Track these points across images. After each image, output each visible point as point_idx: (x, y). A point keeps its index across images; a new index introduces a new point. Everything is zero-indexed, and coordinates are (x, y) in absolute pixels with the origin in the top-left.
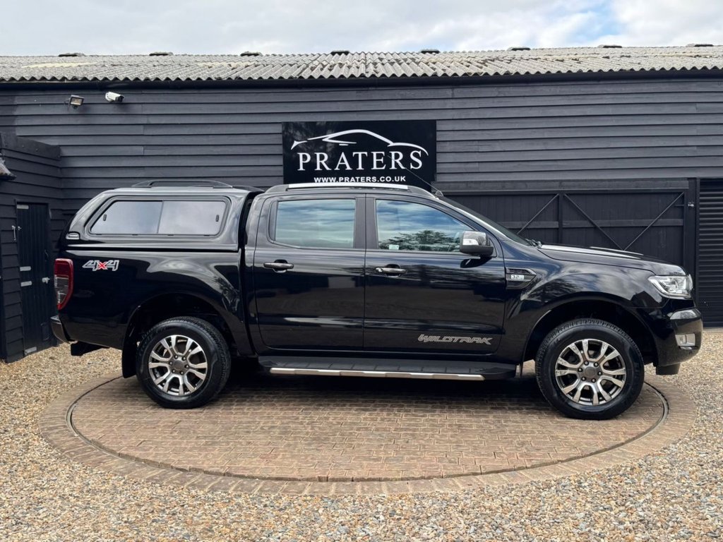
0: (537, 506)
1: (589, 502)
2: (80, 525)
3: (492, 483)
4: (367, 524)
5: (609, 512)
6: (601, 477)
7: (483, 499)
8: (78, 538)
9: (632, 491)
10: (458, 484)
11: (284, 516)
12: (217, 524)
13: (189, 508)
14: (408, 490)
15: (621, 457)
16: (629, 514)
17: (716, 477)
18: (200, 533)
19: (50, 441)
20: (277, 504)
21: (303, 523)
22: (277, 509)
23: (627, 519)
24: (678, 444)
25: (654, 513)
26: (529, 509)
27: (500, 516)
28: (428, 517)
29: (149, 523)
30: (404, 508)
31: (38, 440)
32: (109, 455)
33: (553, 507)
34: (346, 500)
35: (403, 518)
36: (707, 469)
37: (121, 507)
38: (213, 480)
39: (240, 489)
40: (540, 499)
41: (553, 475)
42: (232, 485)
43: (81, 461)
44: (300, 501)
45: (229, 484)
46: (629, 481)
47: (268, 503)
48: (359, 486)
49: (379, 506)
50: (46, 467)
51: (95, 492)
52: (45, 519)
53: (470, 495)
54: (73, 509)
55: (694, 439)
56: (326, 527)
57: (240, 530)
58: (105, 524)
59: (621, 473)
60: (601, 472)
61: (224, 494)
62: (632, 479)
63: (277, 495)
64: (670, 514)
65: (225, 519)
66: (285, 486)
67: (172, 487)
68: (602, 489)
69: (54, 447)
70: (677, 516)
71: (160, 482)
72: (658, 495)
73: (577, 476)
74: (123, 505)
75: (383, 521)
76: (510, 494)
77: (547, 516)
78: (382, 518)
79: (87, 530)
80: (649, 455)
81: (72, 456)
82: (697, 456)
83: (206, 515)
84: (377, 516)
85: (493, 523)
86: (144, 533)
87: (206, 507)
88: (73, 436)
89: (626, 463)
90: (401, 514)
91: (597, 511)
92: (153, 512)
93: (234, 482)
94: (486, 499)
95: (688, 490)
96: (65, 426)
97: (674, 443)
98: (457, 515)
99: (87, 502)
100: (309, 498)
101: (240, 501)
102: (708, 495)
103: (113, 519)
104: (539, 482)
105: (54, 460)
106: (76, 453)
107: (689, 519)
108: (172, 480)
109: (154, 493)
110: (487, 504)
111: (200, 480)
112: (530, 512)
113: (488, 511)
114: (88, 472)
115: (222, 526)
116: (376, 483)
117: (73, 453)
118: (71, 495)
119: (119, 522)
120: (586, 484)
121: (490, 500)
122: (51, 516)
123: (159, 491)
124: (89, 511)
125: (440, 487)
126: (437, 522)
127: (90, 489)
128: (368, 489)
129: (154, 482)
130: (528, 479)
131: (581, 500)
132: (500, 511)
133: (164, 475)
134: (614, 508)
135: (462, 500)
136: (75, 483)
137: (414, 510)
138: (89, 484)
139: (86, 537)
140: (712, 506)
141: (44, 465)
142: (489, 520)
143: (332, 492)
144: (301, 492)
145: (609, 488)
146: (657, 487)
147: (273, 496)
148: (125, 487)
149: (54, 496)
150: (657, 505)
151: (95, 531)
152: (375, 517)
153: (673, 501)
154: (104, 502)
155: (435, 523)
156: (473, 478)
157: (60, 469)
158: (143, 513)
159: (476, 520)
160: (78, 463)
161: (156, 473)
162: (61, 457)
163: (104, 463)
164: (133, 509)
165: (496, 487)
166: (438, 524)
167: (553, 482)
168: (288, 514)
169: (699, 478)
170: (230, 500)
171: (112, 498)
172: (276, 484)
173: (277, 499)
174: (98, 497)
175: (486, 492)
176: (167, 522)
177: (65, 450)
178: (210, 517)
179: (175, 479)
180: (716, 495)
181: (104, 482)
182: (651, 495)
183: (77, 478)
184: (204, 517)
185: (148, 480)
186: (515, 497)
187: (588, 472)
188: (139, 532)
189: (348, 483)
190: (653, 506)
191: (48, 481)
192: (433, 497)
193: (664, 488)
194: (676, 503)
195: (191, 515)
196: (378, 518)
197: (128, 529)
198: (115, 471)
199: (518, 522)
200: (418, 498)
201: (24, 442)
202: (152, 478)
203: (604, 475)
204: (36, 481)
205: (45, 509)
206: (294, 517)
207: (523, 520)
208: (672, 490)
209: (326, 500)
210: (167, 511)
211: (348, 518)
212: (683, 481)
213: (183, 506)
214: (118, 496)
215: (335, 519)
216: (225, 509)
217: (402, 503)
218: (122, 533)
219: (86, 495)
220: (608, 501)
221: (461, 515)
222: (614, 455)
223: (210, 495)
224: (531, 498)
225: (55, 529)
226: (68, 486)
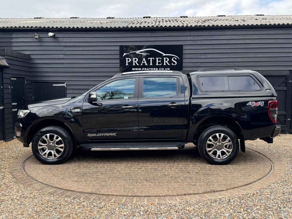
0: (209, 210)
1: (232, 209)
2: (16, 212)
3: (192, 199)
4: (135, 216)
5: (240, 213)
6: (239, 198)
7: (187, 206)
8: (14, 218)
9: (251, 204)
10: (177, 199)
11: (101, 211)
12: (72, 213)
13: (62, 206)
14: (155, 201)
15: (250, 189)
16: (249, 215)
17: (289, 199)
18: (64, 217)
19: (13, 175)
20: (99, 206)
21: (108, 214)
22: (99, 208)
23: (247, 217)
24: (275, 184)
25: (260, 215)
26: (205, 211)
27: (192, 214)
28: (161, 214)
29: (44, 212)
30: (152, 209)
31: (9, 175)
32: (35, 182)
33: (216, 211)
34: (129, 205)
35: (151, 213)
36: (286, 196)
37: (35, 204)
38: (75, 194)
39: (85, 198)
40: (211, 207)
41: (219, 196)
42: (82, 196)
43: (23, 184)
44: (109, 205)
45: (81, 196)
46: (251, 200)
47: (96, 205)
48: (135, 198)
49: (142, 208)
50: (9, 186)
51: (26, 198)
52: (3, 209)
53: (182, 204)
54: (15, 205)
55: (283, 182)
56: (117, 216)
57: (81, 216)
58: (26, 212)
59: (248, 196)
60: (239, 195)
61: (78, 201)
62: (253, 199)
63: (100, 201)
64: (266, 215)
65: (76, 211)
66: (104, 198)
67: (58, 197)
68: (239, 203)
69: (14, 178)
70: (269, 216)
71: (53, 194)
72: (263, 207)
73: (229, 197)
74: (36, 204)
75: (142, 215)
76: (198, 204)
77: (212, 215)
78: (142, 213)
79: (18, 214)
80: (262, 188)
81: (20, 182)
82: (282, 190)
83: (69, 209)
84: (140, 212)
85: (189, 217)
86: (41, 216)
87: (70, 206)
88: (23, 173)
89: (251, 192)
90: (151, 212)
91: (235, 213)
92: (47, 207)
93: (83, 195)
94: (188, 206)
95: (276, 205)
96: (21, 169)
97: (273, 184)
98: (174, 213)
99: (21, 202)
100: (113, 203)
101: (84, 204)
102: (285, 207)
103: (30, 210)
104: (212, 199)
105: (13, 183)
106: (22, 180)
107: (274, 218)
108: (59, 193)
109: (50, 199)
110: (188, 209)
111: (70, 194)
112: (205, 212)
113: (188, 212)
114: (25, 189)
115: (74, 214)
116: (143, 197)
117: (21, 181)
118: (16, 199)
119: (33, 211)
120: (232, 201)
121: (190, 206)
122: (5, 208)
123: (52, 198)
124: (21, 206)
125: (169, 200)
126: (165, 216)
127: (24, 196)
128: (139, 200)
129: (51, 194)
130: (208, 197)
131: (228, 208)
132: (193, 212)
133: (56, 191)
134: (242, 212)
135: (178, 206)
136: (19, 193)
137: (156, 210)
138: (24, 194)
139: (17, 217)
140: (286, 212)
141: (9, 185)
142: (187, 216)
143: (123, 201)
144: (110, 201)
145: (242, 203)
146: (263, 203)
147: (98, 202)
148: (38, 196)
149: (9, 199)
150: (261, 211)
151: (21, 215)
152: (139, 213)
153: (269, 210)
154: (28, 202)
155: (164, 216)
156: (184, 197)
157: (14, 187)
158: (43, 207)
159: (182, 216)
160: (22, 185)
161: (52, 190)
162: (16, 182)
163: (32, 185)
164: (39, 206)
165: (193, 201)
166: (165, 217)
167: (218, 200)
168: (103, 210)
169: (282, 200)
170: (80, 203)
171: (32, 200)
172: (101, 197)
173: (99, 203)
174: (27, 200)
175: (188, 203)
176: (52, 212)
177: (18, 179)
178: (70, 210)
179: (60, 193)
180: (288, 208)
181: (31, 194)
182: (259, 207)
183: (20, 192)
184: (68, 210)
185: (49, 193)
186: (200, 206)
187: (234, 195)
188: (39, 215)
189: (131, 197)
190: (260, 212)
191: (8, 192)
192: (165, 204)
193: (266, 204)
194: (270, 210)
195: (62, 209)
196: (140, 213)
197: (35, 214)
198: (36, 189)
199: (200, 217)
200: (159, 205)
201: (3, 176)
202: (50, 193)
203: (241, 197)
204: (3, 192)
205: (4, 205)
206: (105, 212)
207: (202, 216)
208: (269, 205)
209: (120, 204)
210: (53, 207)
211: (127, 213)
212: (275, 201)
213: (60, 205)
214: (35, 200)
215: (122, 213)
216: (77, 207)
217: (152, 207)
218: (32, 216)
219: (22, 199)
220: (241, 209)
221: (176, 213)
222: (247, 188)
223: (72, 201)
224: (207, 206)
225: (5, 213)
226: (16, 195)
